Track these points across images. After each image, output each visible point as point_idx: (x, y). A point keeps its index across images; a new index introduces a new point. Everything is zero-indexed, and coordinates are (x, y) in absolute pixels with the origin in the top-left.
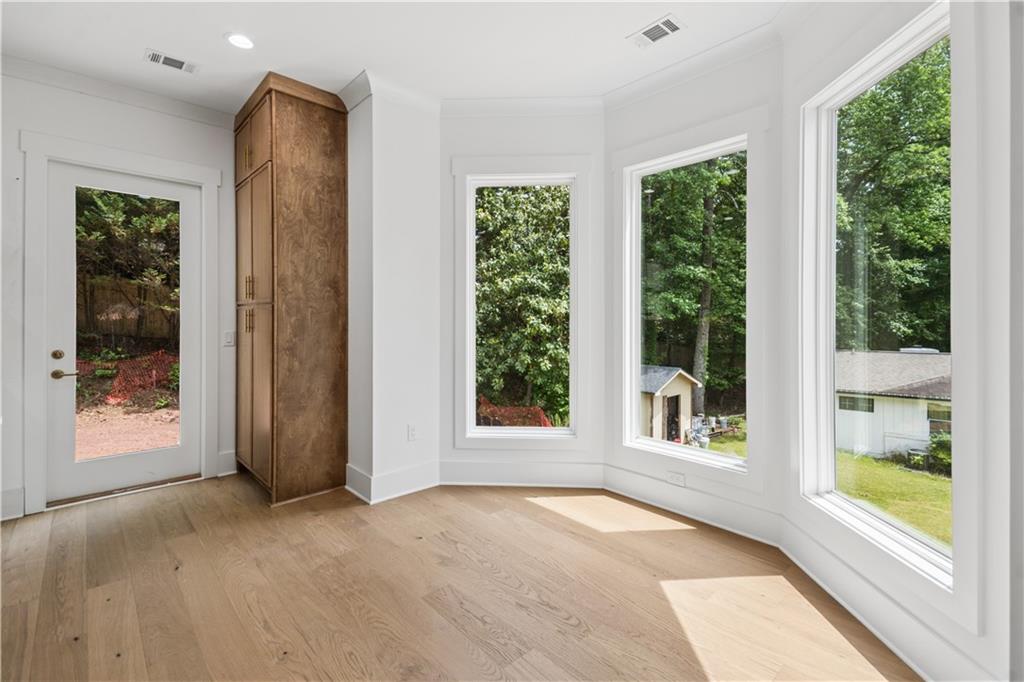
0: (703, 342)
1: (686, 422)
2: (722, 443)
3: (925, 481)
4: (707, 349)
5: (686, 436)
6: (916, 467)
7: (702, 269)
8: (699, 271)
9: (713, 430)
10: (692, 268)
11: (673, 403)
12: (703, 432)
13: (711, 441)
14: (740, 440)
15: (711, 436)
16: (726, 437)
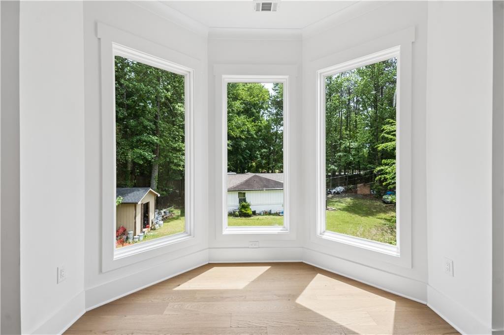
0: (155, 174)
1: (152, 216)
2: (168, 222)
3: (240, 220)
4: (157, 177)
5: (152, 223)
6: (236, 216)
7: (156, 138)
8: (155, 139)
9: (163, 217)
10: (151, 136)
11: (146, 207)
12: (159, 219)
13: (164, 222)
14: (176, 219)
15: (162, 220)
16: (170, 219)
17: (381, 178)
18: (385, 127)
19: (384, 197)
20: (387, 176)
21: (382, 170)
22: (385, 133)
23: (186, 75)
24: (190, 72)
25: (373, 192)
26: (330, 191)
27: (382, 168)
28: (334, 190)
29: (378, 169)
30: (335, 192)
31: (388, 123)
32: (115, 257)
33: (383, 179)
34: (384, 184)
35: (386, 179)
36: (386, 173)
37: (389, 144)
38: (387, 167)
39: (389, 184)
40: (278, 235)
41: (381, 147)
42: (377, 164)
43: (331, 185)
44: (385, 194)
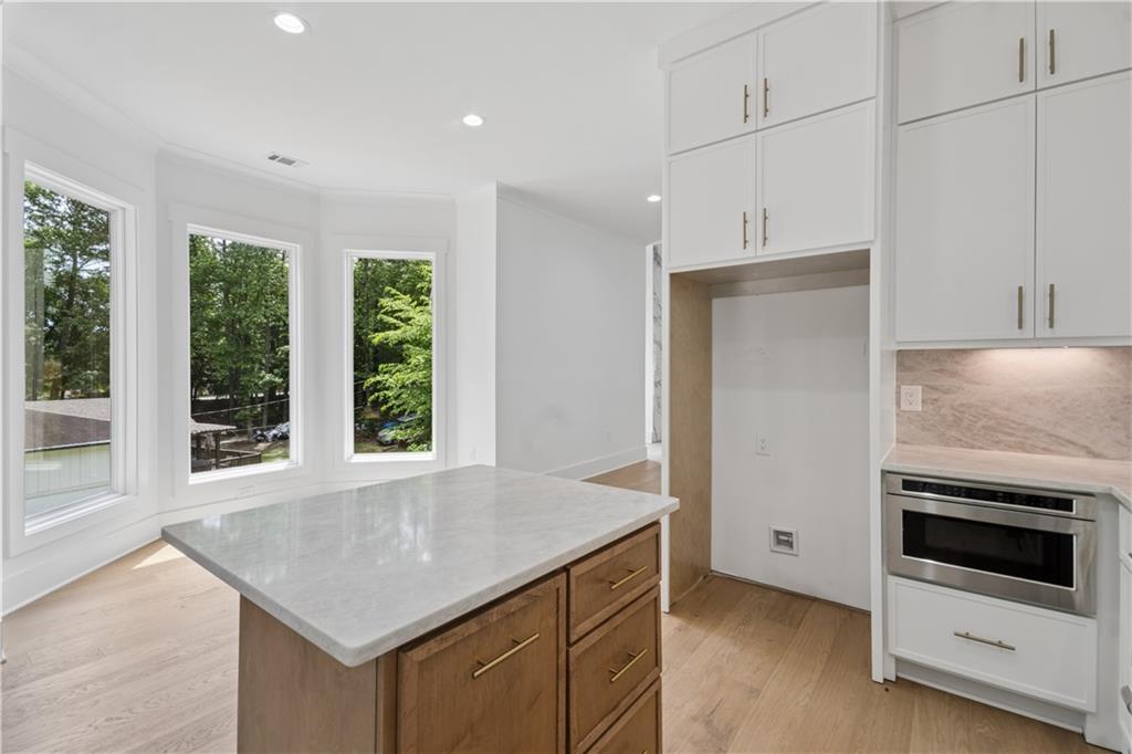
17: (378, 397)
18: (384, 301)
19: (380, 434)
20: (389, 393)
21: (379, 382)
22: (384, 313)
23: (115, 211)
24: (124, 209)
25: (360, 426)
26: (262, 435)
27: (378, 378)
28: (274, 432)
29: (372, 380)
30: (275, 436)
31: (389, 295)
32: (27, 531)
33: (381, 398)
34: (383, 408)
35: (386, 400)
36: (387, 389)
37: (391, 333)
38: (387, 376)
39: (391, 408)
40: (286, 471)
41: (377, 338)
42: (367, 370)
43: (265, 420)
44: (382, 427)
